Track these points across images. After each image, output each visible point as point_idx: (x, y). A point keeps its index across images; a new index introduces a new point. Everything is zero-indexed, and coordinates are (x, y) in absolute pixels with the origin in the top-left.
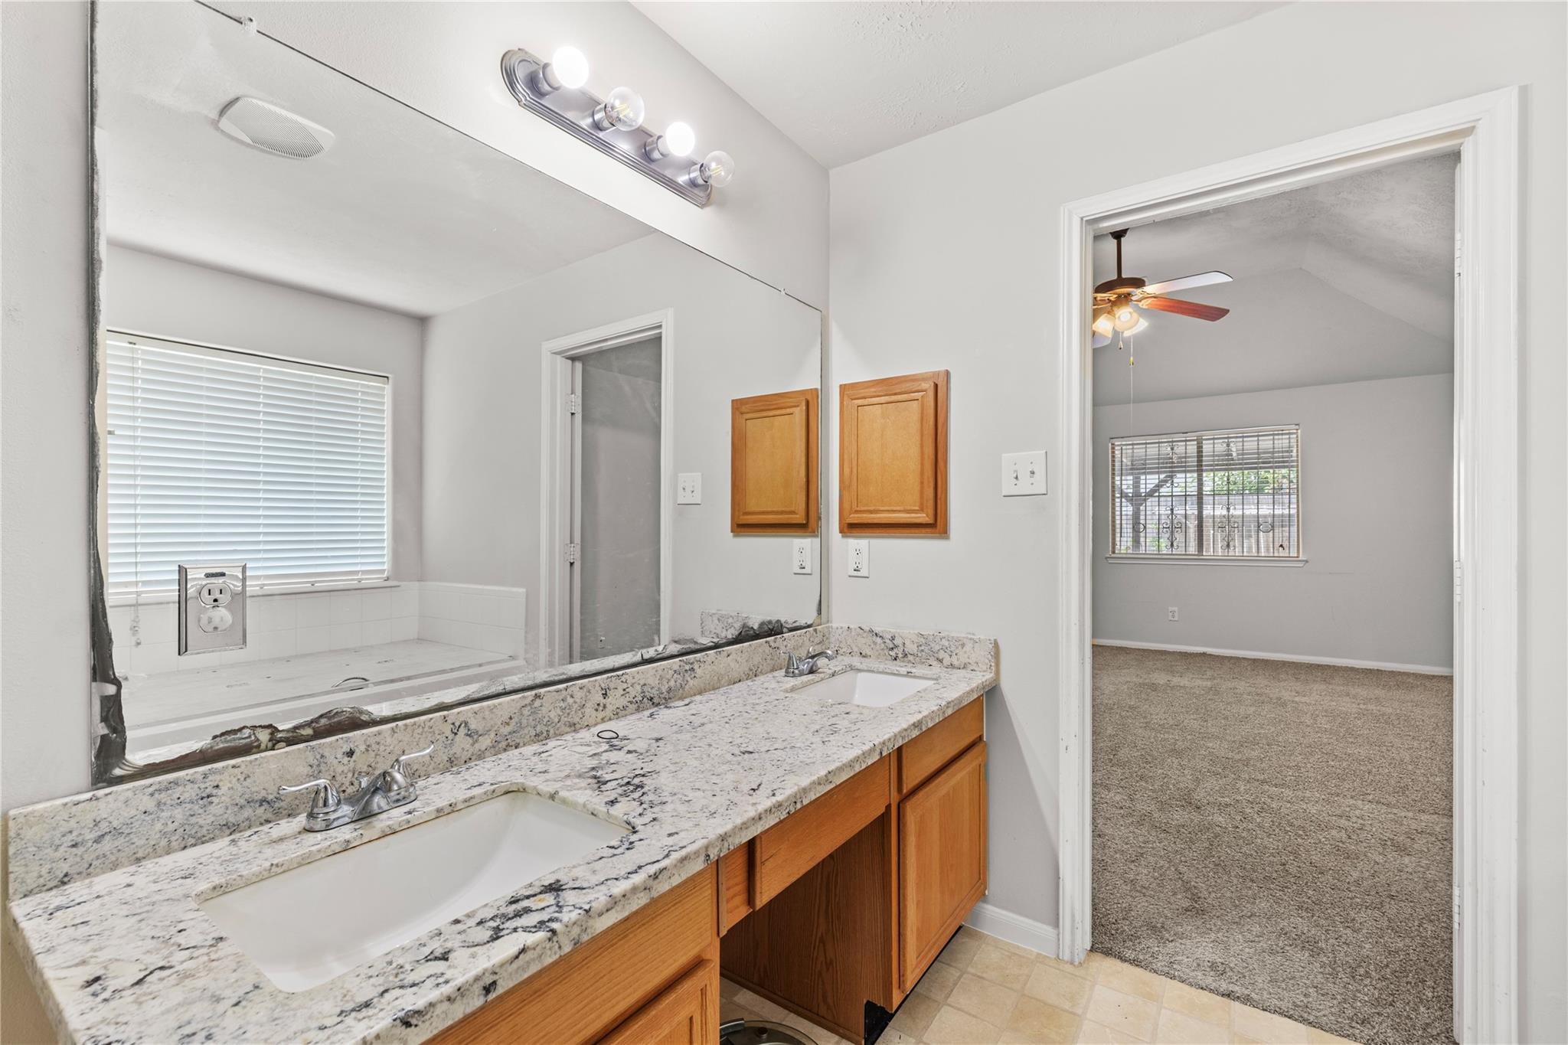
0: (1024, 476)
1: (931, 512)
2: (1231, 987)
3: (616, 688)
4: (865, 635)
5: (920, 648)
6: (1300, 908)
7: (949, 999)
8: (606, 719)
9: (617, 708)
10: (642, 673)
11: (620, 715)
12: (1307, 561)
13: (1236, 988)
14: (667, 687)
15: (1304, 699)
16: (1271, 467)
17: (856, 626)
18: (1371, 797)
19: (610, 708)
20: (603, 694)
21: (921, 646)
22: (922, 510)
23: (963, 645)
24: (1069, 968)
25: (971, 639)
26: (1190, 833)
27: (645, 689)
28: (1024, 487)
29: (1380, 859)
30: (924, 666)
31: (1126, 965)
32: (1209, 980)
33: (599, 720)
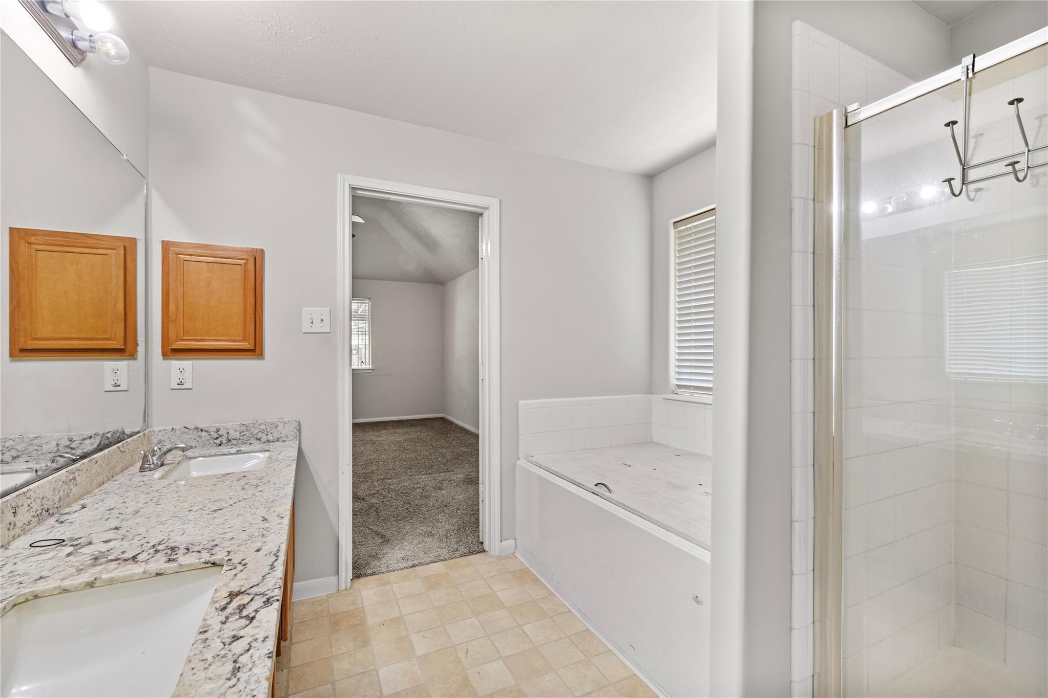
0: (317, 322)
1: (252, 341)
2: (413, 562)
3: (23, 505)
4: (191, 432)
5: (242, 434)
6: (421, 523)
7: (293, 641)
8: (16, 537)
9: (24, 524)
10: (42, 487)
11: (26, 530)
12: (373, 370)
13: (414, 562)
14: (58, 497)
15: (381, 439)
16: (357, 320)
17: (181, 426)
18: (423, 473)
19: (19, 524)
20: (13, 513)
21: (242, 432)
22: (244, 340)
23: (276, 427)
24: (346, 592)
25: (282, 422)
26: (366, 511)
27: (45, 501)
28: (317, 328)
29: (436, 494)
30: (245, 445)
31: (369, 577)
32: (405, 565)
33: (11, 538)
